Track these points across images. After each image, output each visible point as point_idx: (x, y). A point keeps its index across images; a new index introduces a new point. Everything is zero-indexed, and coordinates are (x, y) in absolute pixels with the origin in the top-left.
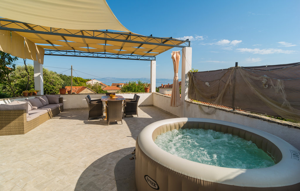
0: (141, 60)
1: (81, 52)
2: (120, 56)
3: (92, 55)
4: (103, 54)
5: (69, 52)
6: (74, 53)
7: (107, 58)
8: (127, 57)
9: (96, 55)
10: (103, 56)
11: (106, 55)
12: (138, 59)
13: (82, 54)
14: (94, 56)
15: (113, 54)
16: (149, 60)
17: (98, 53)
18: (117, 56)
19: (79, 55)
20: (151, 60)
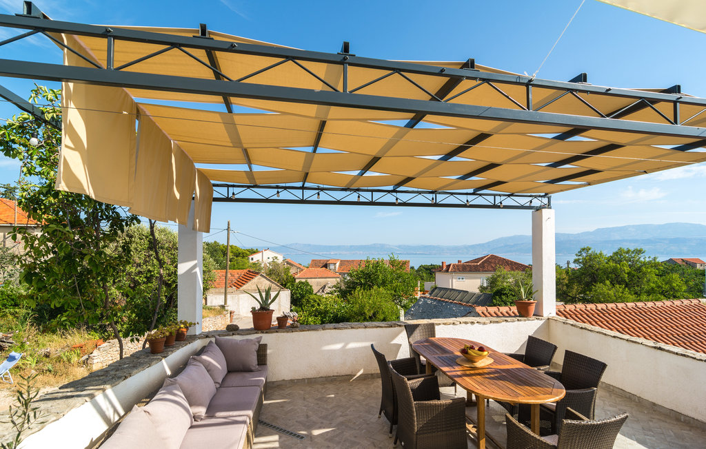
0: (505, 207)
1: (322, 189)
2: (440, 198)
3: (353, 197)
4: (389, 192)
5: (285, 188)
6: (298, 194)
7: (400, 204)
8: (464, 199)
9: (366, 196)
10: (390, 198)
11: (399, 195)
12: (494, 206)
13: (324, 196)
14: (362, 200)
15: (420, 193)
16: (530, 208)
17: (372, 191)
18: (430, 196)
19: (315, 198)
20: (538, 209)
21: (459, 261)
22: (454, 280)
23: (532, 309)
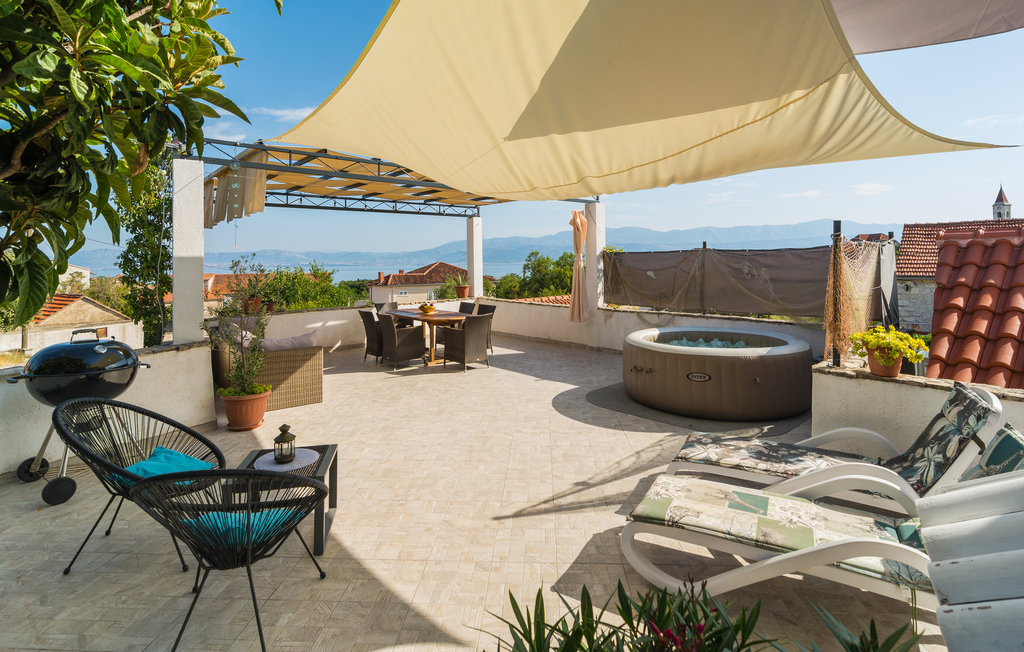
0: (447, 215)
1: (304, 196)
2: (399, 206)
3: (330, 203)
4: (359, 200)
5: (272, 194)
6: (283, 199)
7: (368, 210)
8: (417, 207)
9: (341, 203)
10: (360, 205)
11: (367, 203)
12: (440, 214)
13: (305, 202)
14: (337, 206)
15: (383, 201)
16: (465, 216)
17: (346, 199)
18: (392, 204)
19: (298, 203)
20: (471, 217)
21: (400, 271)
22: (395, 296)
23: (467, 291)
